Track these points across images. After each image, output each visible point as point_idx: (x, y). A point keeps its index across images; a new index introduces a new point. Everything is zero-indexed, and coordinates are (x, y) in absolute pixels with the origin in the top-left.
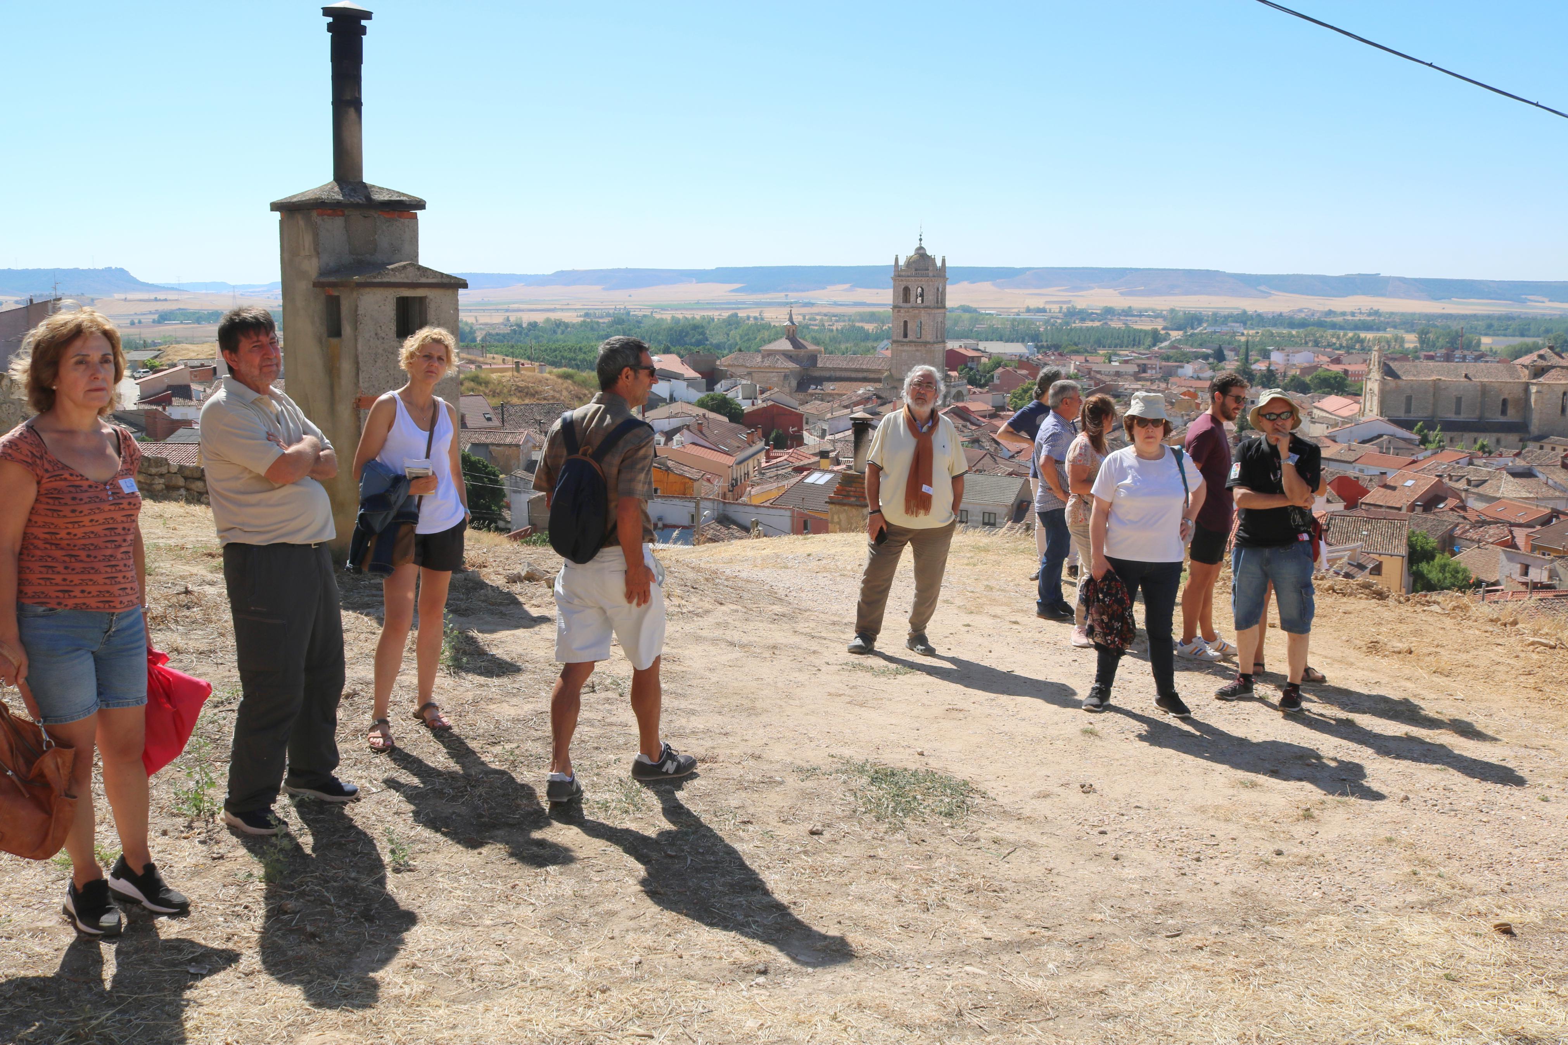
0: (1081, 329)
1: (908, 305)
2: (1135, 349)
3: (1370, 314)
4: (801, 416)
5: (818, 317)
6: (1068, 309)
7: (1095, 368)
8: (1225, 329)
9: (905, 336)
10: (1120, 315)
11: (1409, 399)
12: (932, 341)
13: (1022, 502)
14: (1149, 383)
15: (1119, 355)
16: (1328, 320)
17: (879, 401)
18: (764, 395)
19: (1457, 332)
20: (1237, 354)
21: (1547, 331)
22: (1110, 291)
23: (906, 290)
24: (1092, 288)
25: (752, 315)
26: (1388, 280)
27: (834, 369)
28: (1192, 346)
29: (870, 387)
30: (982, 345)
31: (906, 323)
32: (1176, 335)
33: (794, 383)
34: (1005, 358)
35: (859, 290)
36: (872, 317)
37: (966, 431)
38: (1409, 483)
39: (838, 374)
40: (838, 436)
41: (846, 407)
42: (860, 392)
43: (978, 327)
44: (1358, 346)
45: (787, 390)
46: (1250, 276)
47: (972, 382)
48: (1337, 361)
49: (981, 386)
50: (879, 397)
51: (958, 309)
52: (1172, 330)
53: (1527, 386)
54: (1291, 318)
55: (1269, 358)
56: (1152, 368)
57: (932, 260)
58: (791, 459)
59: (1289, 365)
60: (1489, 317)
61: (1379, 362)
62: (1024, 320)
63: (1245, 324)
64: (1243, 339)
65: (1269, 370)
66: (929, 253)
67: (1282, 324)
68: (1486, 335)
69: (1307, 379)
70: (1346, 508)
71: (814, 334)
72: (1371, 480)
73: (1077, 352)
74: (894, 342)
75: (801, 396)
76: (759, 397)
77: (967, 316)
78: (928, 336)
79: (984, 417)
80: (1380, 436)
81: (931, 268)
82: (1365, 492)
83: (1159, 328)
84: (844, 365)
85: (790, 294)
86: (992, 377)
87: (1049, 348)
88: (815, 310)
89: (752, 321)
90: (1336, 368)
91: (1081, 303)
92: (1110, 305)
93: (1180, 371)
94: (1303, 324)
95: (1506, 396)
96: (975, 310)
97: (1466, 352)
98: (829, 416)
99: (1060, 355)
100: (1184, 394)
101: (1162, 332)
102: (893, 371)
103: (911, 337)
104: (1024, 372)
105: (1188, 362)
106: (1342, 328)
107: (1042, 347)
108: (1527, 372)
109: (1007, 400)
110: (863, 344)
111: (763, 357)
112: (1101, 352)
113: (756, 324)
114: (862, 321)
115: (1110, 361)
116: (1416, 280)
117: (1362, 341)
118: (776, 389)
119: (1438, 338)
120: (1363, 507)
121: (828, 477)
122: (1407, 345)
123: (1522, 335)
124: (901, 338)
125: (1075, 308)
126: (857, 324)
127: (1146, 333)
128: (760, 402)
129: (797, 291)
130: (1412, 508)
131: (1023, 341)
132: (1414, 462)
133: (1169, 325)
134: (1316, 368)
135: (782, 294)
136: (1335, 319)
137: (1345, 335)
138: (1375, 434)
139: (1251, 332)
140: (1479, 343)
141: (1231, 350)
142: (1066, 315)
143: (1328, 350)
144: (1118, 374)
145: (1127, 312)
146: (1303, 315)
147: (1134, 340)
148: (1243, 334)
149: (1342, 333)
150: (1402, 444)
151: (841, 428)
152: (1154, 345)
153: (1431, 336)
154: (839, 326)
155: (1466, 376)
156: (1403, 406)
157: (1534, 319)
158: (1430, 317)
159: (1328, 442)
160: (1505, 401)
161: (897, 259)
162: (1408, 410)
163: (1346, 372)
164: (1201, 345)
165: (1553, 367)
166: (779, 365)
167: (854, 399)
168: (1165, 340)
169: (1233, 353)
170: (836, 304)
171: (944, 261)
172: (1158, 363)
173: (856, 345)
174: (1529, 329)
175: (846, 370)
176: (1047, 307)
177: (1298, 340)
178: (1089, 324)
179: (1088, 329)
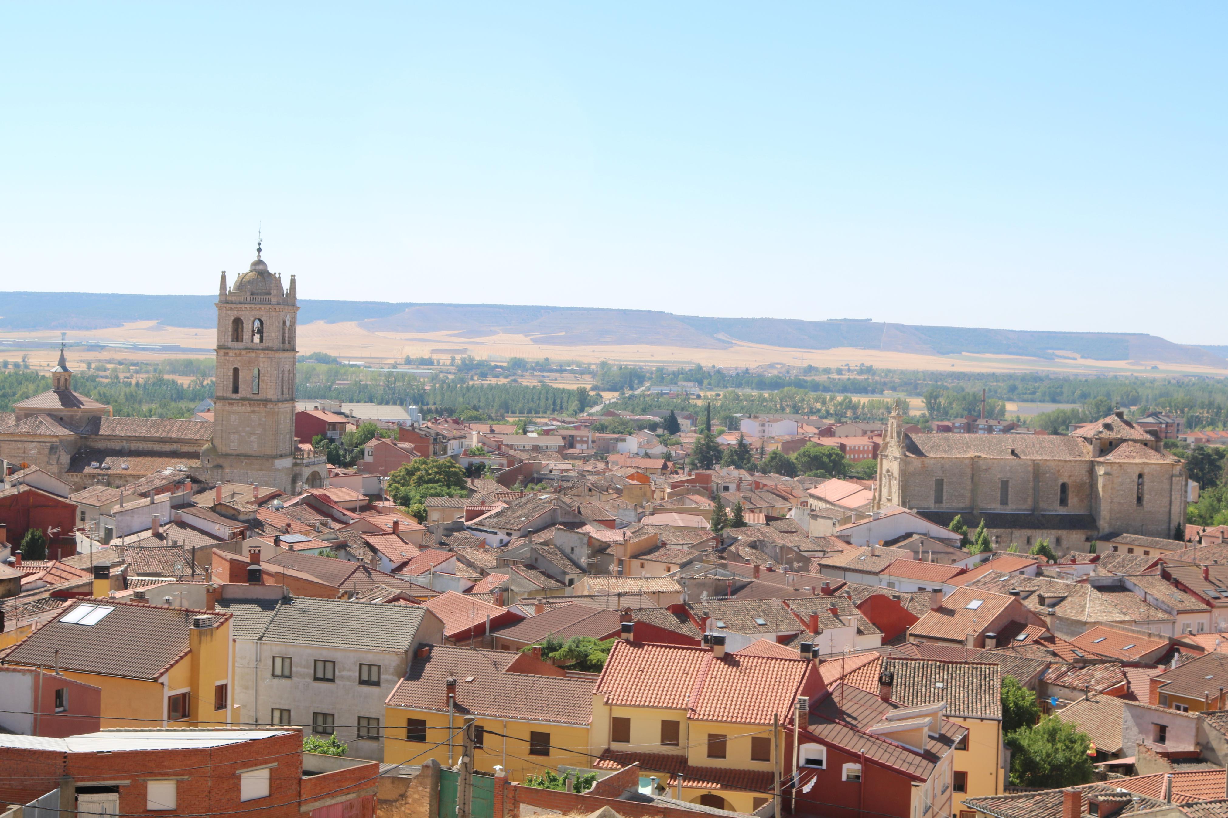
0: (482, 387)
1: (240, 345)
2: (555, 415)
3: (861, 372)
4: (72, 508)
5: (110, 366)
6: (463, 360)
7: (506, 440)
8: (675, 389)
9: (236, 390)
10: (533, 369)
11: (940, 483)
12: (274, 398)
13: (421, 646)
14: (579, 463)
15: (535, 424)
16: (808, 378)
17: (195, 487)
18: (15, 477)
19: (973, 396)
20: (694, 424)
22: (520, 337)
23: (238, 323)
24: (495, 333)
25: (10, 360)
28: (633, 412)
29: (183, 466)
30: (346, 408)
31: (236, 371)
32: (610, 397)
33: (65, 459)
34: (380, 425)
35: (171, 329)
36: (188, 367)
37: (326, 530)
38: (972, 604)
39: (134, 446)
40: (126, 541)
41: (145, 495)
42: (167, 472)
43: (339, 384)
44: (849, 413)
46: (705, 319)
47: (334, 459)
48: (828, 432)
49: (346, 465)
50: (194, 481)
51: (310, 357)
52: (604, 390)
53: (1091, 467)
54: (759, 375)
55: (737, 428)
56: (582, 442)
57: (275, 280)
58: (51, 577)
59: (766, 440)
60: (1010, 377)
62: (403, 375)
63: (700, 383)
64: (699, 403)
65: (741, 444)
66: (271, 270)
67: (749, 384)
68: (1010, 400)
69: (793, 456)
70: (886, 641)
71: (102, 390)
73: (477, 419)
74: (219, 398)
75: (75, 478)
76: (8, 479)
77: (323, 368)
78: (270, 392)
79: (353, 510)
80: (910, 535)
81: (274, 292)
82: (910, 617)
83: (588, 387)
84: (143, 432)
85: (68, 333)
86: (362, 452)
87: (440, 413)
88: (105, 355)
89: (10, 369)
90: (829, 442)
91: (480, 354)
92: (520, 355)
93: (620, 445)
94: (776, 384)
95: (1065, 480)
96: (335, 361)
97: (992, 422)
98: (118, 508)
99: (456, 422)
100: (631, 477)
101: (592, 393)
102: (217, 442)
103: (243, 391)
104: (408, 445)
105: (630, 434)
106: (826, 389)
107: (430, 411)
108: (1090, 448)
109: (384, 485)
110: (173, 404)
111: (18, 419)
112: (511, 420)
113: (16, 373)
114: (173, 372)
115: (525, 432)
117: (854, 407)
118: (35, 468)
119: (951, 403)
120: (913, 640)
122: (912, 413)
123: (1057, 401)
124: (229, 394)
125: (471, 359)
126: (166, 377)
127: (570, 393)
128: (8, 486)
129: (79, 329)
130: (981, 641)
131: (401, 404)
132: (962, 572)
133: (599, 384)
134: (803, 441)
135: (56, 333)
136: (817, 378)
137: (832, 399)
138: (902, 533)
139: (709, 394)
140: (1003, 411)
141: (687, 418)
142: (460, 369)
143: (814, 418)
144: (536, 449)
145: (544, 366)
146: (775, 372)
147: (554, 403)
148: (699, 397)
149: (828, 396)
150: (938, 546)
151: (136, 526)
152: (582, 410)
153: (942, 401)
154: (141, 378)
155: (1013, 452)
156: (932, 493)
157: (1065, 380)
159: (840, 545)
160: (1064, 488)
161: (223, 278)
162: (940, 499)
163: (843, 447)
164: (645, 411)
165: (1122, 441)
166: (42, 431)
167: (158, 483)
168: (596, 403)
169: (688, 422)
170: (136, 348)
171: (293, 282)
172: (590, 435)
173: (163, 406)
174: (1061, 394)
175: (145, 439)
176: (435, 357)
177: (771, 404)
178: (493, 381)
179: (491, 387)
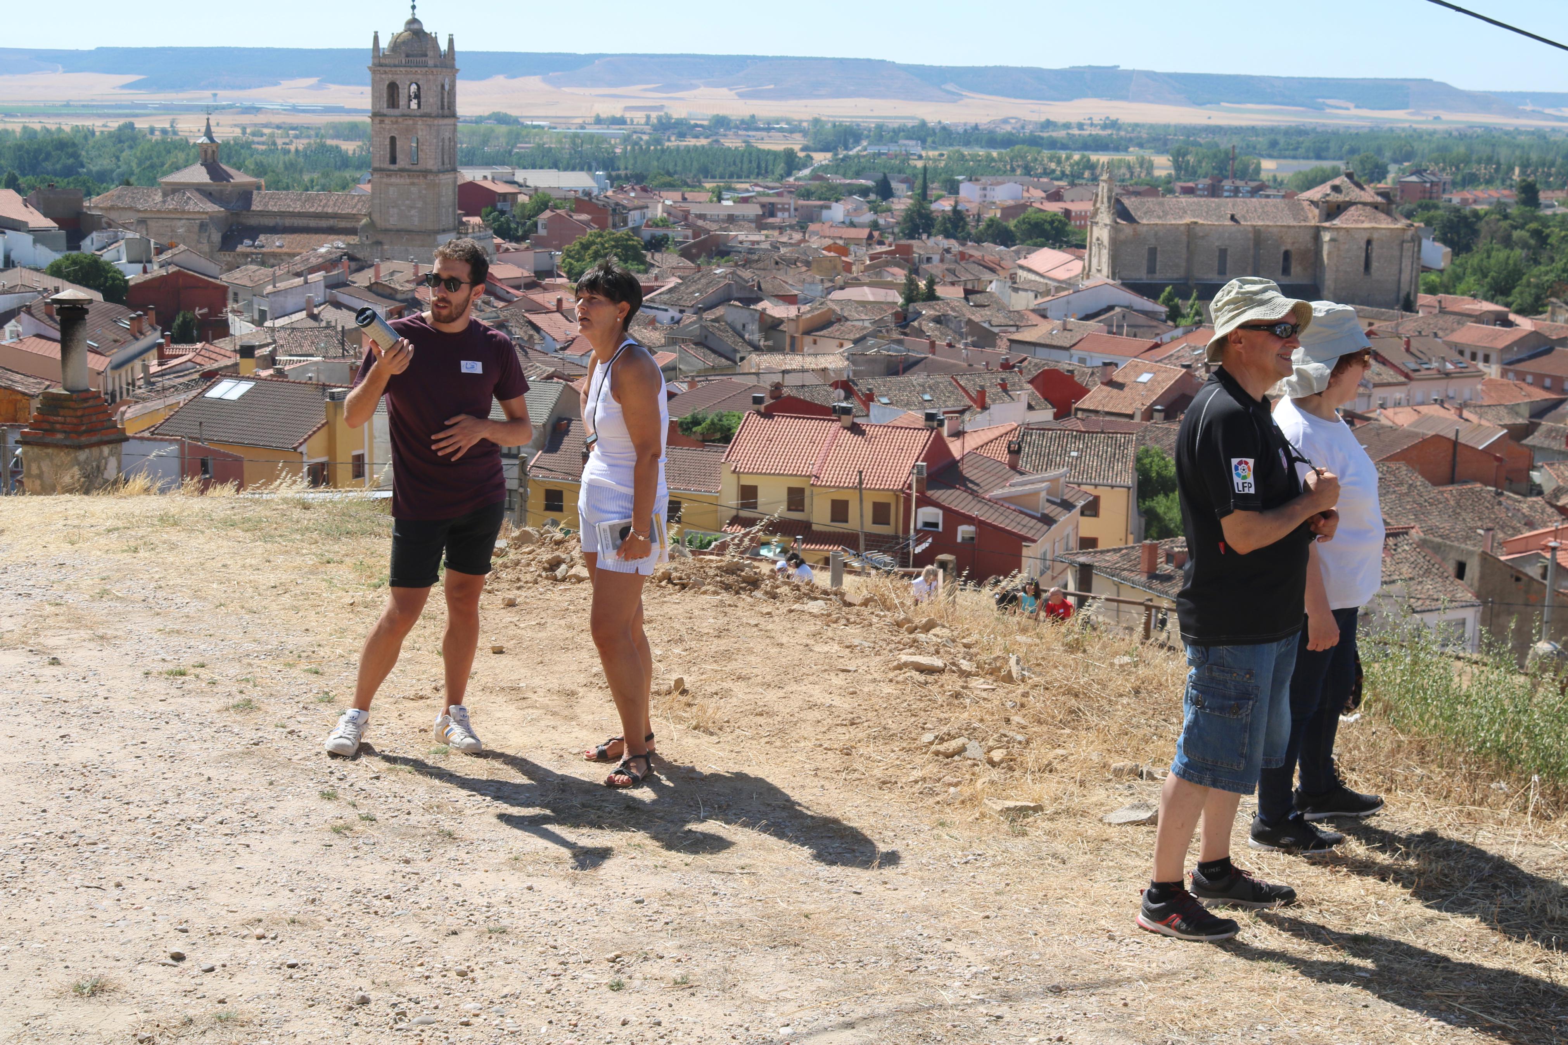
0: (678, 149)
1: (396, 112)
2: (760, 181)
3: (1105, 127)
4: (224, 290)
5: (266, 131)
6: (659, 119)
7: (695, 210)
8: (894, 149)
9: (393, 160)
10: (737, 127)
11: (1153, 252)
12: (435, 168)
13: (560, 419)
14: (776, 233)
15: (735, 190)
16: (1045, 135)
17: (353, 265)
18: (164, 257)
19: (1226, 153)
20: (911, 188)
21: (1353, 151)
22: (724, 91)
23: (393, 88)
24: (696, 87)
25: (158, 126)
26: (1129, 75)
27: (282, 214)
28: (844, 176)
29: (340, 243)
30: (520, 176)
31: (393, 140)
32: (821, 158)
33: (216, 237)
34: (554, 195)
35: (333, 87)
36: (352, 131)
37: (489, 309)
38: (1145, 378)
39: (288, 222)
40: (279, 323)
41: (298, 275)
42: (323, 250)
43: (521, 148)
44: (1087, 174)
45: (206, 248)
46: (931, 68)
47: (504, 232)
48: (1056, 196)
49: (518, 240)
50: (352, 258)
51: (489, 118)
52: (816, 150)
53: (1317, 232)
54: (991, 132)
55: (957, 192)
56: (784, 210)
57: (433, 41)
58: (199, 360)
59: (986, 204)
60: (1272, 130)
61: (1109, 198)
62: (592, 137)
63: (924, 141)
64: (920, 164)
65: (955, 211)
66: (427, 29)
67: (978, 142)
68: (1270, 157)
69: (1012, 224)
70: (1057, 417)
71: (259, 158)
72: (1093, 374)
73: (670, 186)
74: (376, 170)
75: (228, 257)
76: (155, 259)
77: (503, 129)
78: (430, 162)
79: (518, 288)
80: (1111, 308)
81: (430, 53)
82: (1082, 391)
83: (797, 148)
84: (298, 208)
85: (221, 93)
86: (535, 225)
87: (627, 179)
88: (261, 119)
89: (158, 136)
90: (1054, 208)
91: (678, 111)
92: (722, 113)
93: (825, 213)
94: (1008, 141)
95: (1289, 247)
96: (516, 121)
97: (1239, 183)
98: (269, 288)
99: (644, 190)
100: (828, 249)
101: (801, 154)
102: (376, 217)
103: (402, 162)
104: (584, 217)
105: (837, 200)
106: (1064, 147)
107: (618, 177)
108: (1316, 211)
109: (558, 261)
110: (337, 174)
111: (165, 195)
112: (708, 186)
113: (163, 141)
114: (337, 136)
115: (720, 199)
116: (1170, 76)
117: (1092, 167)
118: (182, 247)
119: (1200, 162)
120: (1080, 414)
121: (244, 387)
122: (1157, 173)
123: (1319, 157)
124: (386, 165)
125: (669, 118)
126: (330, 142)
127: (775, 154)
128: (156, 267)
129: (232, 87)
130: (1149, 414)
131: (590, 169)
132: (1156, 346)
133: (811, 144)
134: (1023, 207)
135: (208, 93)
136: (1054, 134)
137: (1068, 158)
138: (1104, 306)
139: (933, 154)
140: (1258, 170)
141: (903, 181)
142: (655, 128)
143: (1045, 180)
144: (731, 219)
145: (750, 124)
146: (1008, 128)
147: (759, 167)
148: (920, 157)
149: (1063, 154)
150: (1142, 319)
151: (290, 307)
152: (789, 174)
153: (1191, 158)
154: (300, 144)
155: (1233, 218)
156: (1145, 262)
157: (1335, 133)
158: (1190, 131)
159: (1035, 319)
160: (1287, 255)
161: (376, 39)
162: (1151, 270)
163: (1067, 213)
164: (858, 174)
165: (1351, 204)
166: (191, 207)
167: (314, 261)
168: (805, 166)
169: (904, 186)
170: (295, 110)
171: (451, 42)
172: (791, 201)
173: (326, 175)
174: (1327, 149)
175: (300, 215)
176: (628, 115)
177: (1001, 165)
178: (691, 142)
179: (688, 150)
